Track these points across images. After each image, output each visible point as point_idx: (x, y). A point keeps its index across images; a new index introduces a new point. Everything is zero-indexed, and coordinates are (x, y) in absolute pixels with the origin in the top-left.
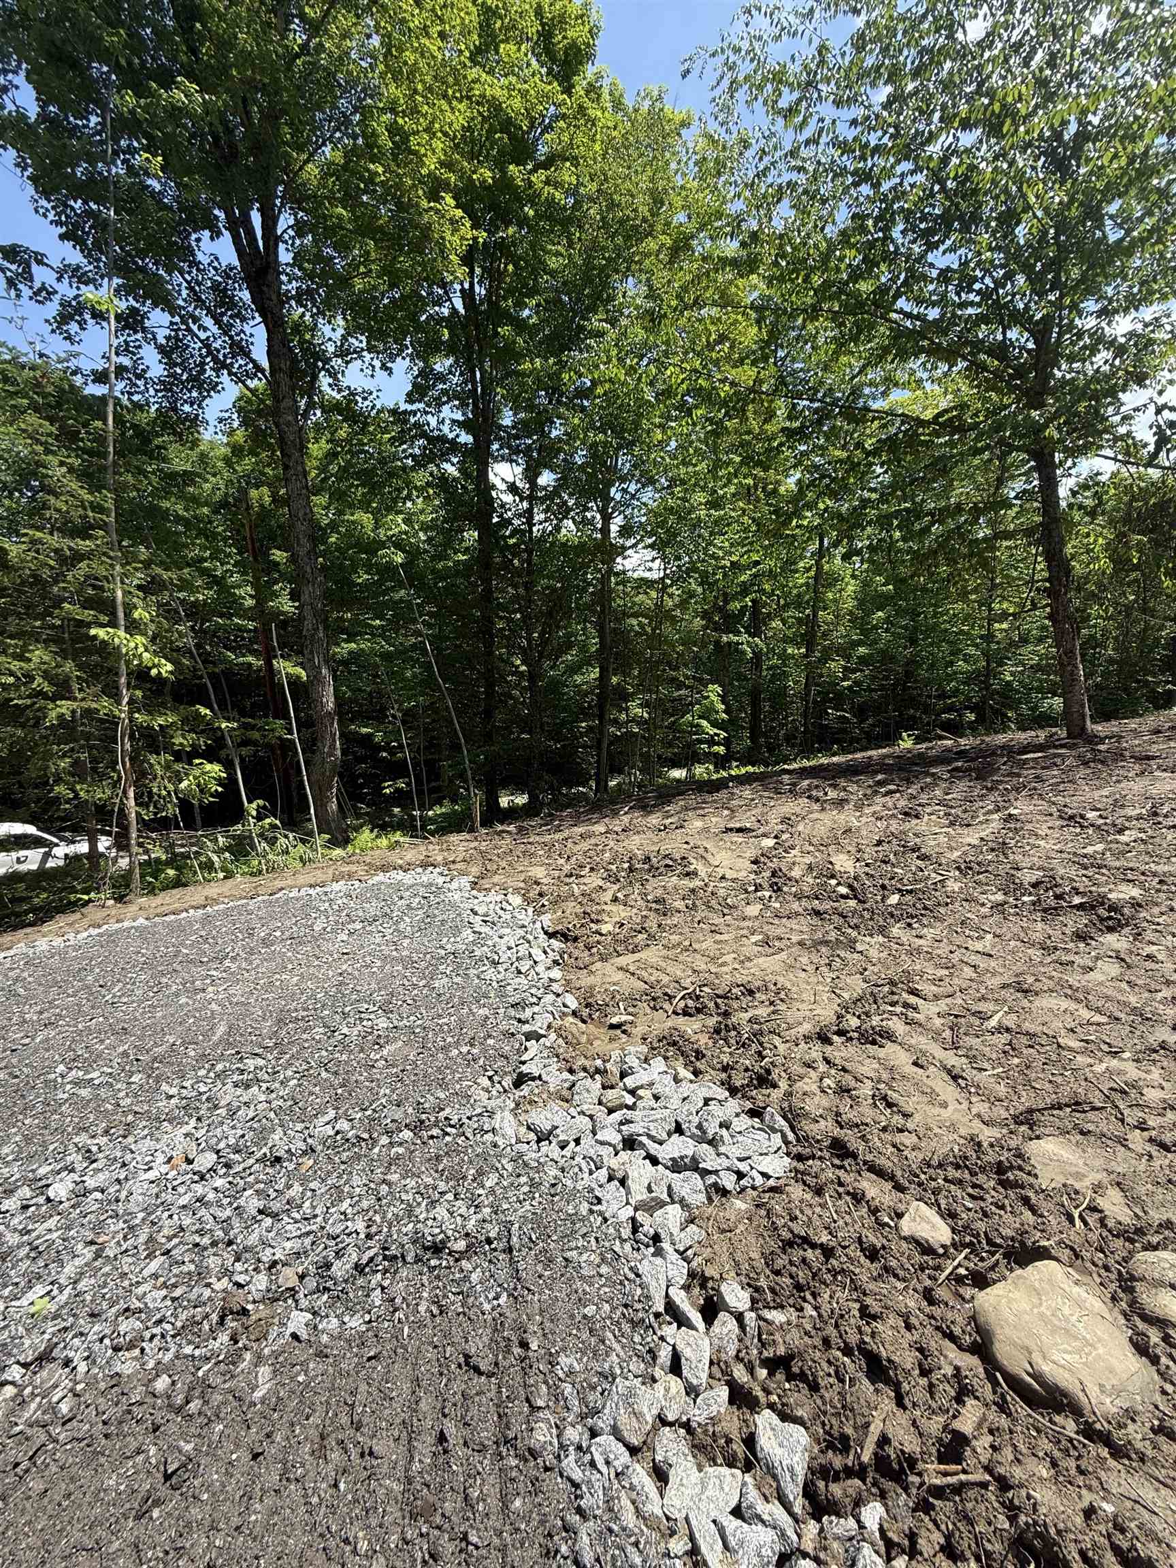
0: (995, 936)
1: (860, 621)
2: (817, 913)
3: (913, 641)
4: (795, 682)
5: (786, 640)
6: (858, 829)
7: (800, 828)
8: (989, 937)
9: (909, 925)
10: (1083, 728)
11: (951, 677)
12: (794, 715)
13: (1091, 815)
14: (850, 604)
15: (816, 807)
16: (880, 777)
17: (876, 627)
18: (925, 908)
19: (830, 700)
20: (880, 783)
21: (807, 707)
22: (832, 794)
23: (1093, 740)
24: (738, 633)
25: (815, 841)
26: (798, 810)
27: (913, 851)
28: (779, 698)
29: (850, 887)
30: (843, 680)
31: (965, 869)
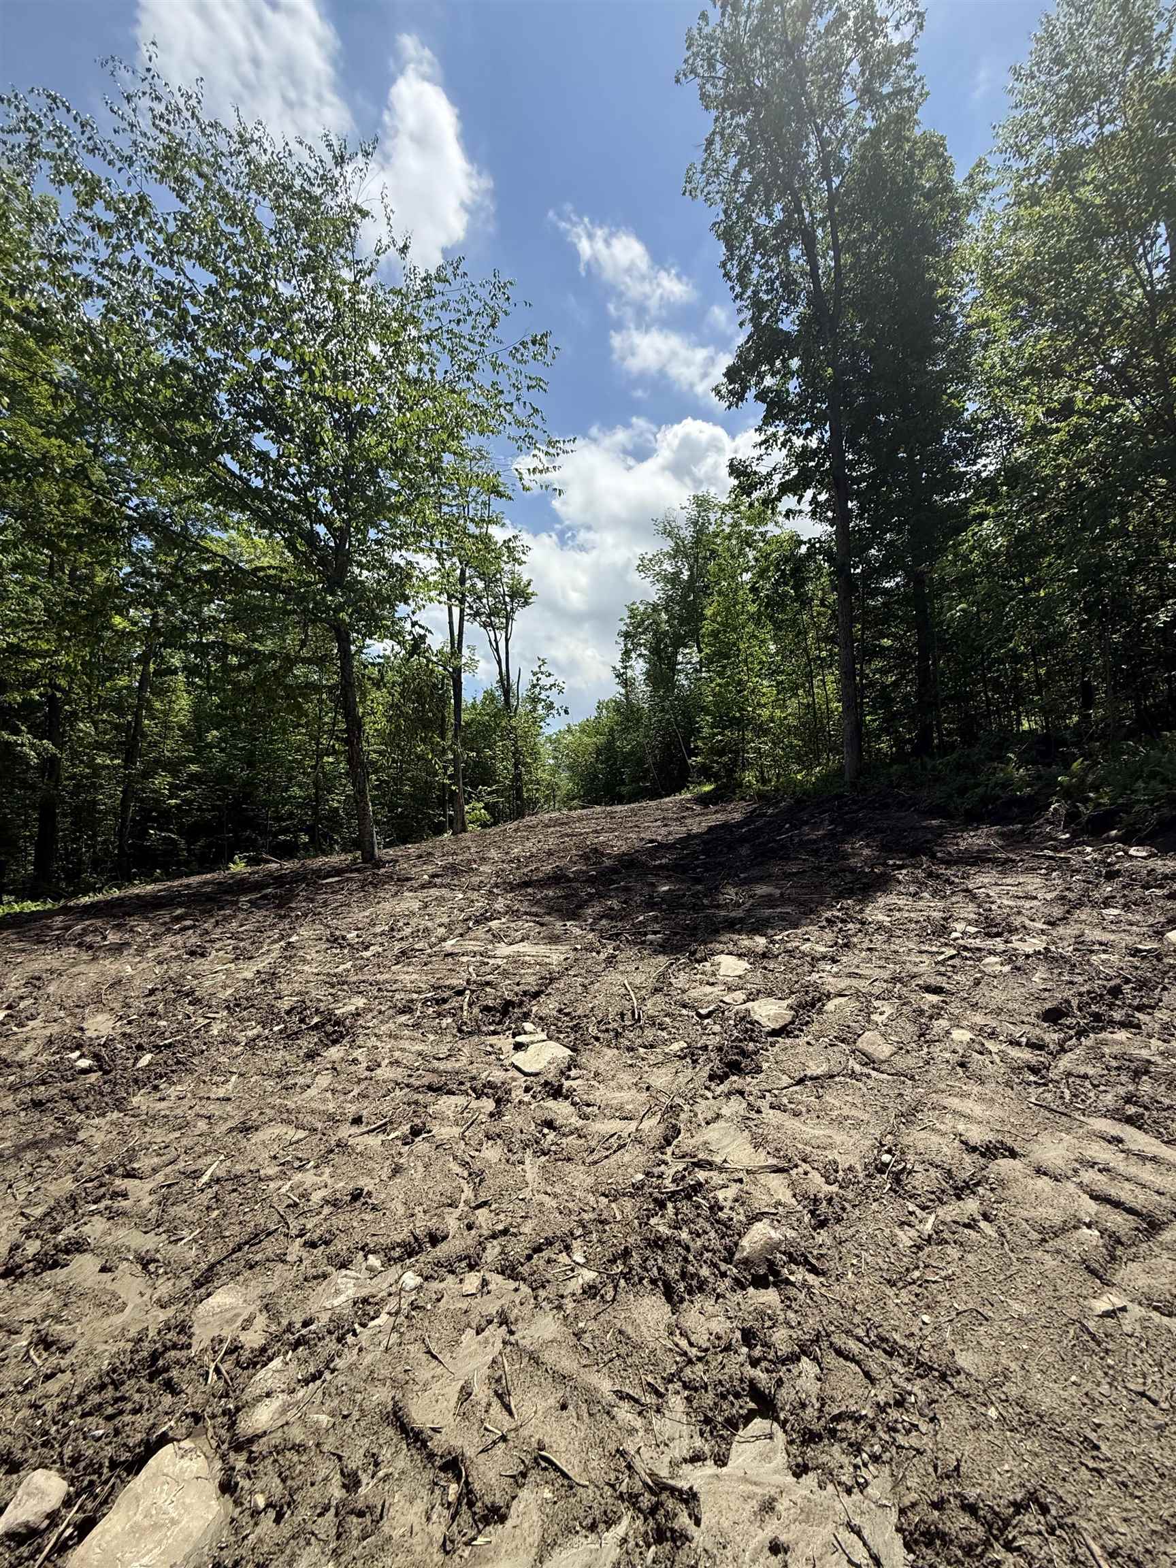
0: (241, 1075)
1: (193, 736)
2: (37, 1104)
3: (251, 765)
4: (108, 796)
5: (99, 746)
6: (131, 979)
7: (51, 989)
8: (234, 1078)
9: (156, 1088)
10: (373, 855)
11: (286, 802)
12: (107, 832)
13: (351, 936)
14: (183, 719)
15: (85, 956)
16: (179, 912)
17: (210, 746)
18: (178, 1063)
19: (154, 820)
20: (178, 919)
21: (123, 824)
22: (113, 937)
23: (379, 864)
24: (17, 732)
25: (69, 1003)
26: (56, 964)
27: (187, 995)
28: (85, 816)
29: (97, 1057)
30: (170, 798)
31: (233, 1007)
